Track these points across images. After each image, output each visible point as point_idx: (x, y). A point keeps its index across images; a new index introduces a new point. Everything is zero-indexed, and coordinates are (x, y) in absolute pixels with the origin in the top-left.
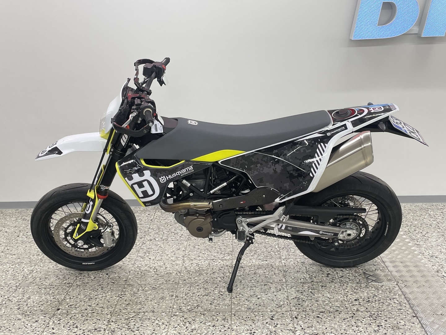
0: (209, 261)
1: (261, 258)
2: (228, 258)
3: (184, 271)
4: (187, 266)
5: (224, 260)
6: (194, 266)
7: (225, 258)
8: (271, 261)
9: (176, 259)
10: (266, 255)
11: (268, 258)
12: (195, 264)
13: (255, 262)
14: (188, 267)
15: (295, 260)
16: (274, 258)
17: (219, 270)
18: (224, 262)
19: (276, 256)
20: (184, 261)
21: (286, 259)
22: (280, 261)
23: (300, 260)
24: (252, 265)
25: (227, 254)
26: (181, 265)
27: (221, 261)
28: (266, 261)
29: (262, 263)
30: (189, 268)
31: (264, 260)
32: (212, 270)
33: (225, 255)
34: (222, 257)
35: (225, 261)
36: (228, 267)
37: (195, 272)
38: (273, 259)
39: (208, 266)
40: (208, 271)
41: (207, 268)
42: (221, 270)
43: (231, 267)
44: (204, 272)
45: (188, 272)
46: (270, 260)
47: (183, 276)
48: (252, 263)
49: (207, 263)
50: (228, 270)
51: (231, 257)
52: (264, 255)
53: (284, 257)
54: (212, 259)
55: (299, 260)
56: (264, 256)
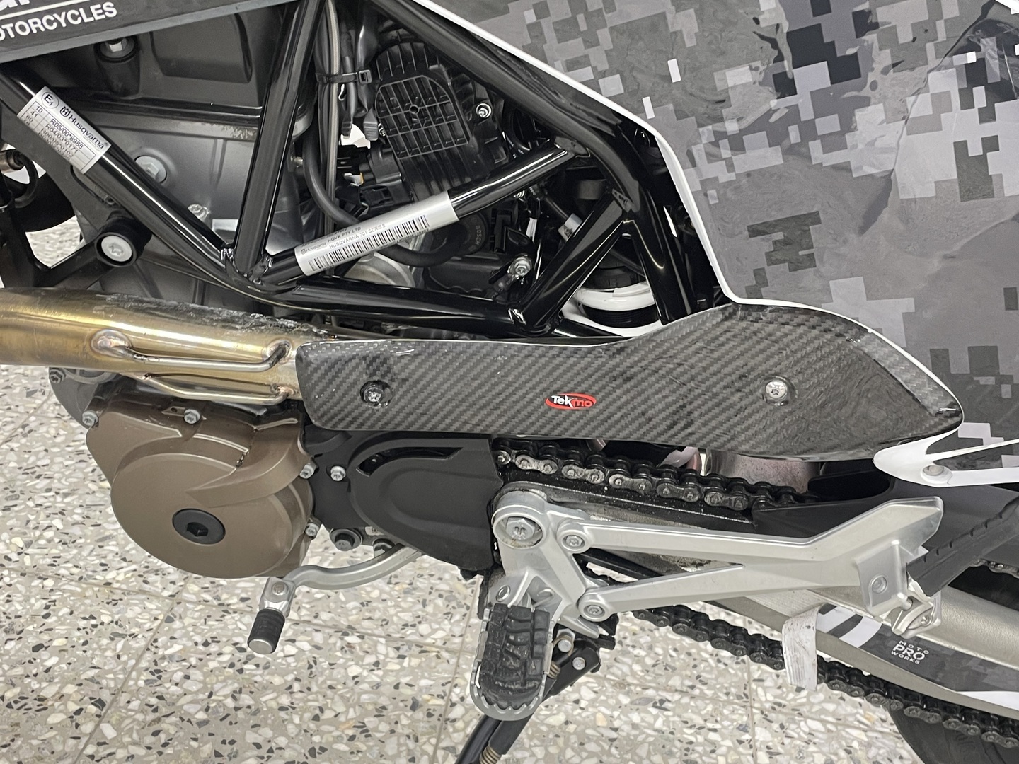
0: (319, 638)
1: (633, 674)
2: (440, 634)
3: (135, 704)
4: (171, 657)
5: (410, 644)
6: (212, 665)
7: (424, 628)
8: (688, 715)
9: (135, 583)
10: (666, 651)
11: (675, 682)
12: (229, 649)
13: (592, 702)
14: (174, 666)
15: (838, 737)
16: (709, 693)
17: (352, 738)
18: (406, 663)
19: (720, 674)
20: (178, 610)
21: (782, 718)
22: (743, 728)
23: (863, 737)
24: (571, 728)
25: (440, 602)
26: (140, 643)
27: (392, 653)
28: (660, 705)
29: (636, 718)
30: (178, 676)
31: (648, 700)
32: (312, 725)
33: (430, 609)
34: (407, 617)
35: (415, 662)
36: (420, 714)
37: (202, 723)
38: (703, 696)
39: (296, 686)
40: (284, 733)
41: (285, 700)
42: (366, 732)
43: (434, 719)
44: (251, 737)
45: (151, 717)
46: (686, 700)
47: (103, 751)
48: (569, 707)
49: (301, 651)
50: (411, 744)
51: (457, 631)
52: (651, 648)
53: (770, 698)
54: (344, 622)
55: (861, 743)
56: (649, 661)
